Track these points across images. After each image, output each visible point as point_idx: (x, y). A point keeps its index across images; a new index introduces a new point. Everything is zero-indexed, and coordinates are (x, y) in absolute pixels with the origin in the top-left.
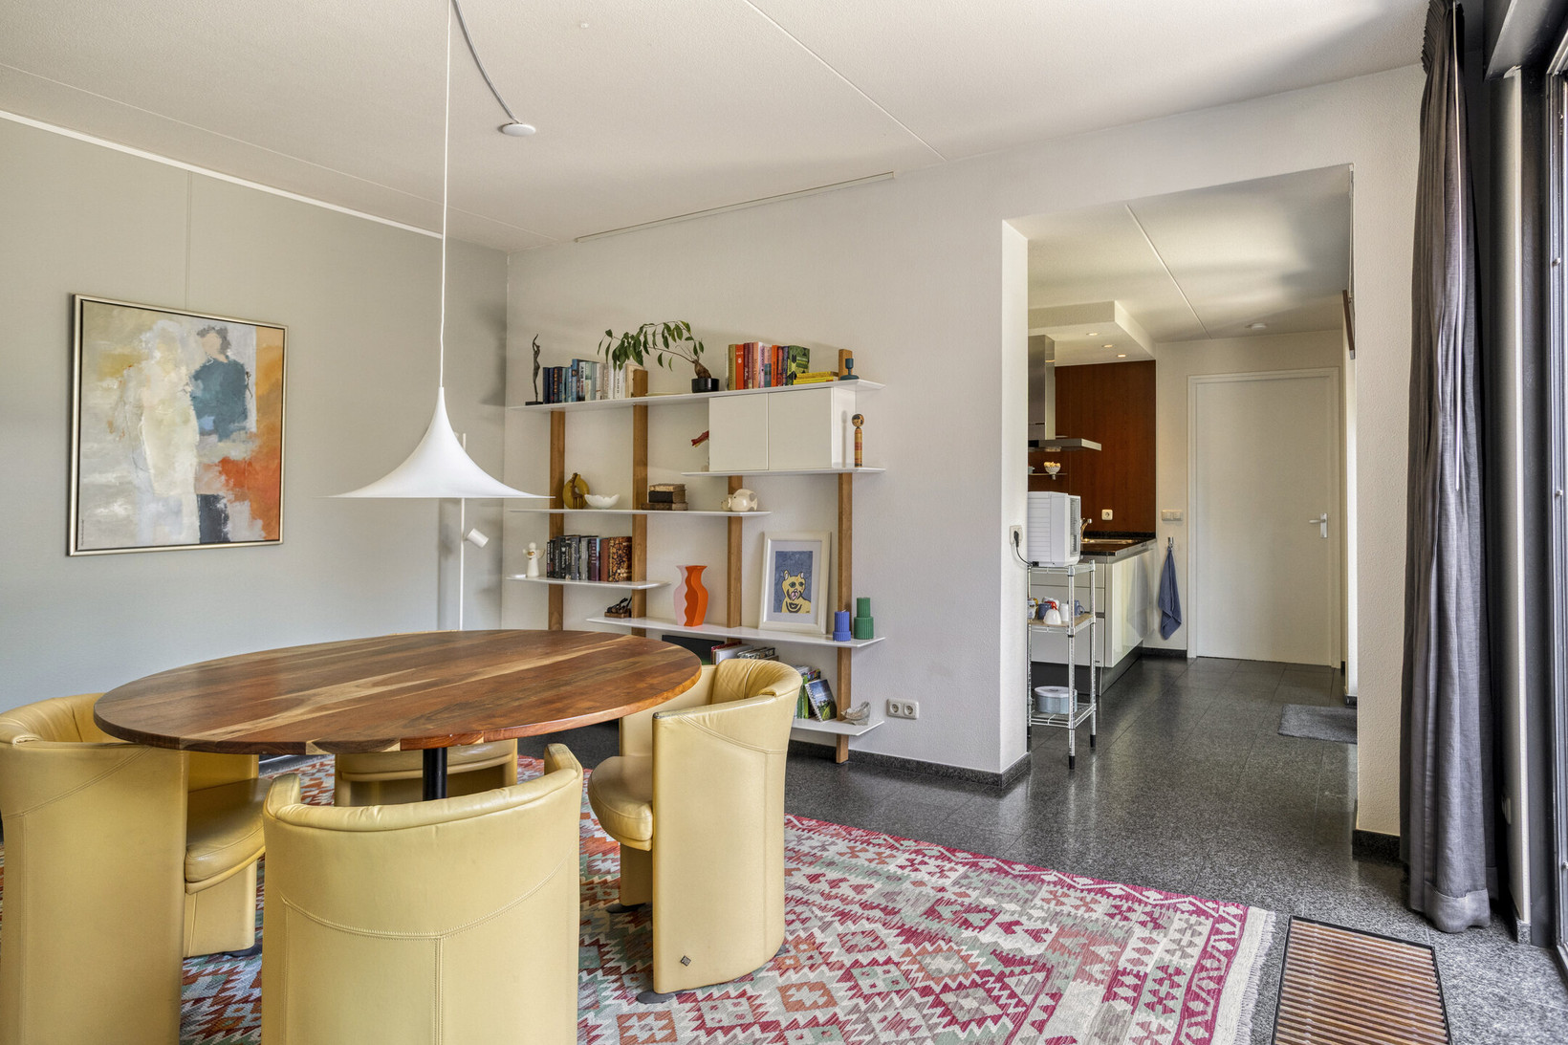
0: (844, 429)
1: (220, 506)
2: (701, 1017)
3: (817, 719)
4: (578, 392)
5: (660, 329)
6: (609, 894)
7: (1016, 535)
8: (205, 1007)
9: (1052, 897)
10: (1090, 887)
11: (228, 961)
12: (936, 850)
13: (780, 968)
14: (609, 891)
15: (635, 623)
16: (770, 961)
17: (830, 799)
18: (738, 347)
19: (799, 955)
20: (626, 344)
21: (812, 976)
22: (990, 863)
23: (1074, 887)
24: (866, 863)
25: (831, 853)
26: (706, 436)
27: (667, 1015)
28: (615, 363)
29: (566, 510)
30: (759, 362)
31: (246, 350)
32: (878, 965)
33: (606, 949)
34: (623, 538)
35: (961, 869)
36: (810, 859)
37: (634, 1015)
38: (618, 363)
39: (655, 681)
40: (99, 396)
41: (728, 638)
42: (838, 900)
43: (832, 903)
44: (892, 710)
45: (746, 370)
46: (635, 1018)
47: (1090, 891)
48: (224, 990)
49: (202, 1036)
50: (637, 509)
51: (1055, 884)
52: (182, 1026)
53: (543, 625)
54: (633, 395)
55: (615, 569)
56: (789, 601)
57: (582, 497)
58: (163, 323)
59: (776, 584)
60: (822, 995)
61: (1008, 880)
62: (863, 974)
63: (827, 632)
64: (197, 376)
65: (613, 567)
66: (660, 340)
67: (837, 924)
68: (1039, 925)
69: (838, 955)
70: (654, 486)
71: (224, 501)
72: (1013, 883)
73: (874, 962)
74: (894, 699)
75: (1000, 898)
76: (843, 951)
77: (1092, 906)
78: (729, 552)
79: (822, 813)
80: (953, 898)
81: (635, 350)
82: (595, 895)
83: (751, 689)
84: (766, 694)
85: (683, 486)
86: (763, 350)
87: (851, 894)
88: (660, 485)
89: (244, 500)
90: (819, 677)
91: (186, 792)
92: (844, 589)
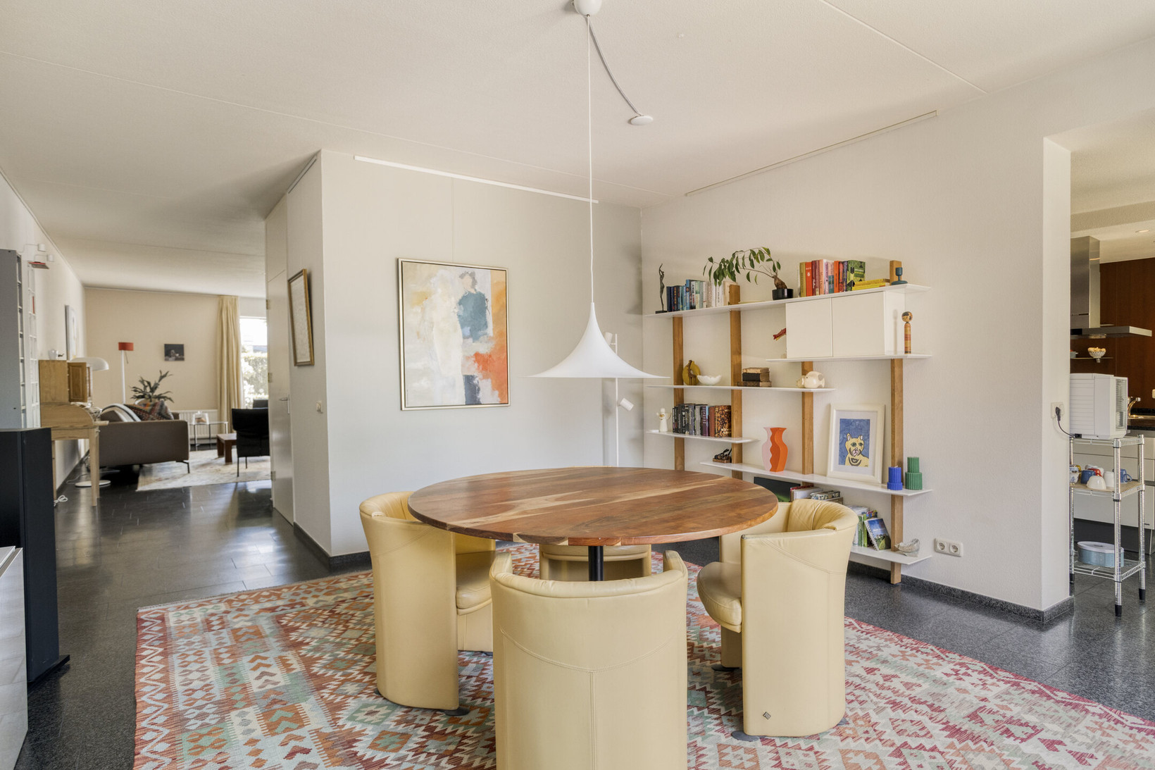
0: (896, 324)
1: (475, 382)
2: (778, 758)
3: (874, 548)
4: (691, 303)
5: (747, 254)
6: (714, 657)
7: (1058, 411)
8: (472, 681)
9: (1097, 727)
10: (1140, 726)
11: (484, 657)
12: (979, 665)
13: (841, 735)
14: (714, 654)
15: (735, 467)
16: (834, 728)
17: (885, 611)
18: (807, 264)
19: (857, 728)
20: (723, 267)
21: (868, 747)
22: (1033, 686)
23: (1122, 723)
24: (916, 667)
25: (885, 653)
26: (784, 332)
27: (753, 751)
28: (716, 280)
29: (685, 386)
30: (824, 274)
31: (485, 285)
32: (925, 750)
33: (711, 695)
34: (725, 406)
35: (1003, 686)
36: (867, 655)
37: (729, 746)
38: (718, 281)
39: (742, 512)
40: (412, 317)
41: (803, 482)
42: (890, 691)
43: (884, 693)
44: (939, 547)
45: (814, 281)
46: (730, 748)
47: (1140, 730)
48: (482, 674)
49: (471, 698)
50: (734, 385)
51: (1100, 716)
52: (460, 691)
53: (671, 466)
54: (729, 304)
55: (719, 428)
56: (851, 457)
57: (695, 377)
58: (442, 271)
59: (840, 444)
60: (876, 764)
61: (1050, 703)
62: (911, 754)
63: (883, 482)
64: (460, 303)
65: (718, 427)
66: (747, 262)
67: (889, 710)
68: (1083, 750)
69: (890, 734)
70: (746, 369)
71: (477, 379)
72: (1055, 707)
73: (921, 747)
74: (940, 539)
75: (1042, 717)
76: (894, 733)
77: (1143, 744)
78: (803, 418)
79: (878, 621)
80: (995, 709)
81: (729, 270)
82: (704, 655)
83: (816, 524)
84: (828, 528)
85: (768, 369)
86: (827, 265)
87: (902, 689)
88: (751, 368)
89: (488, 378)
90: (876, 516)
91: (455, 554)
92: (897, 450)
